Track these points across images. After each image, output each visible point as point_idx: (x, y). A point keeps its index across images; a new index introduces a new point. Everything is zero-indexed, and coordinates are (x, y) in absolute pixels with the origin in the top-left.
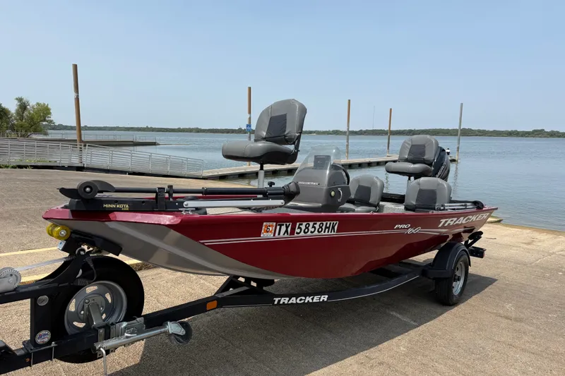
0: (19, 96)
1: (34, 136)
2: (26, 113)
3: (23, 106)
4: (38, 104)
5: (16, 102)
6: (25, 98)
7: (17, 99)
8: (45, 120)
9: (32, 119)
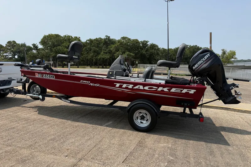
0: (223, 49)
1: (228, 65)
2: (225, 55)
3: (224, 53)
4: (231, 51)
5: (222, 51)
6: (225, 49)
7: (222, 50)
8: (233, 58)
9: (227, 58)
